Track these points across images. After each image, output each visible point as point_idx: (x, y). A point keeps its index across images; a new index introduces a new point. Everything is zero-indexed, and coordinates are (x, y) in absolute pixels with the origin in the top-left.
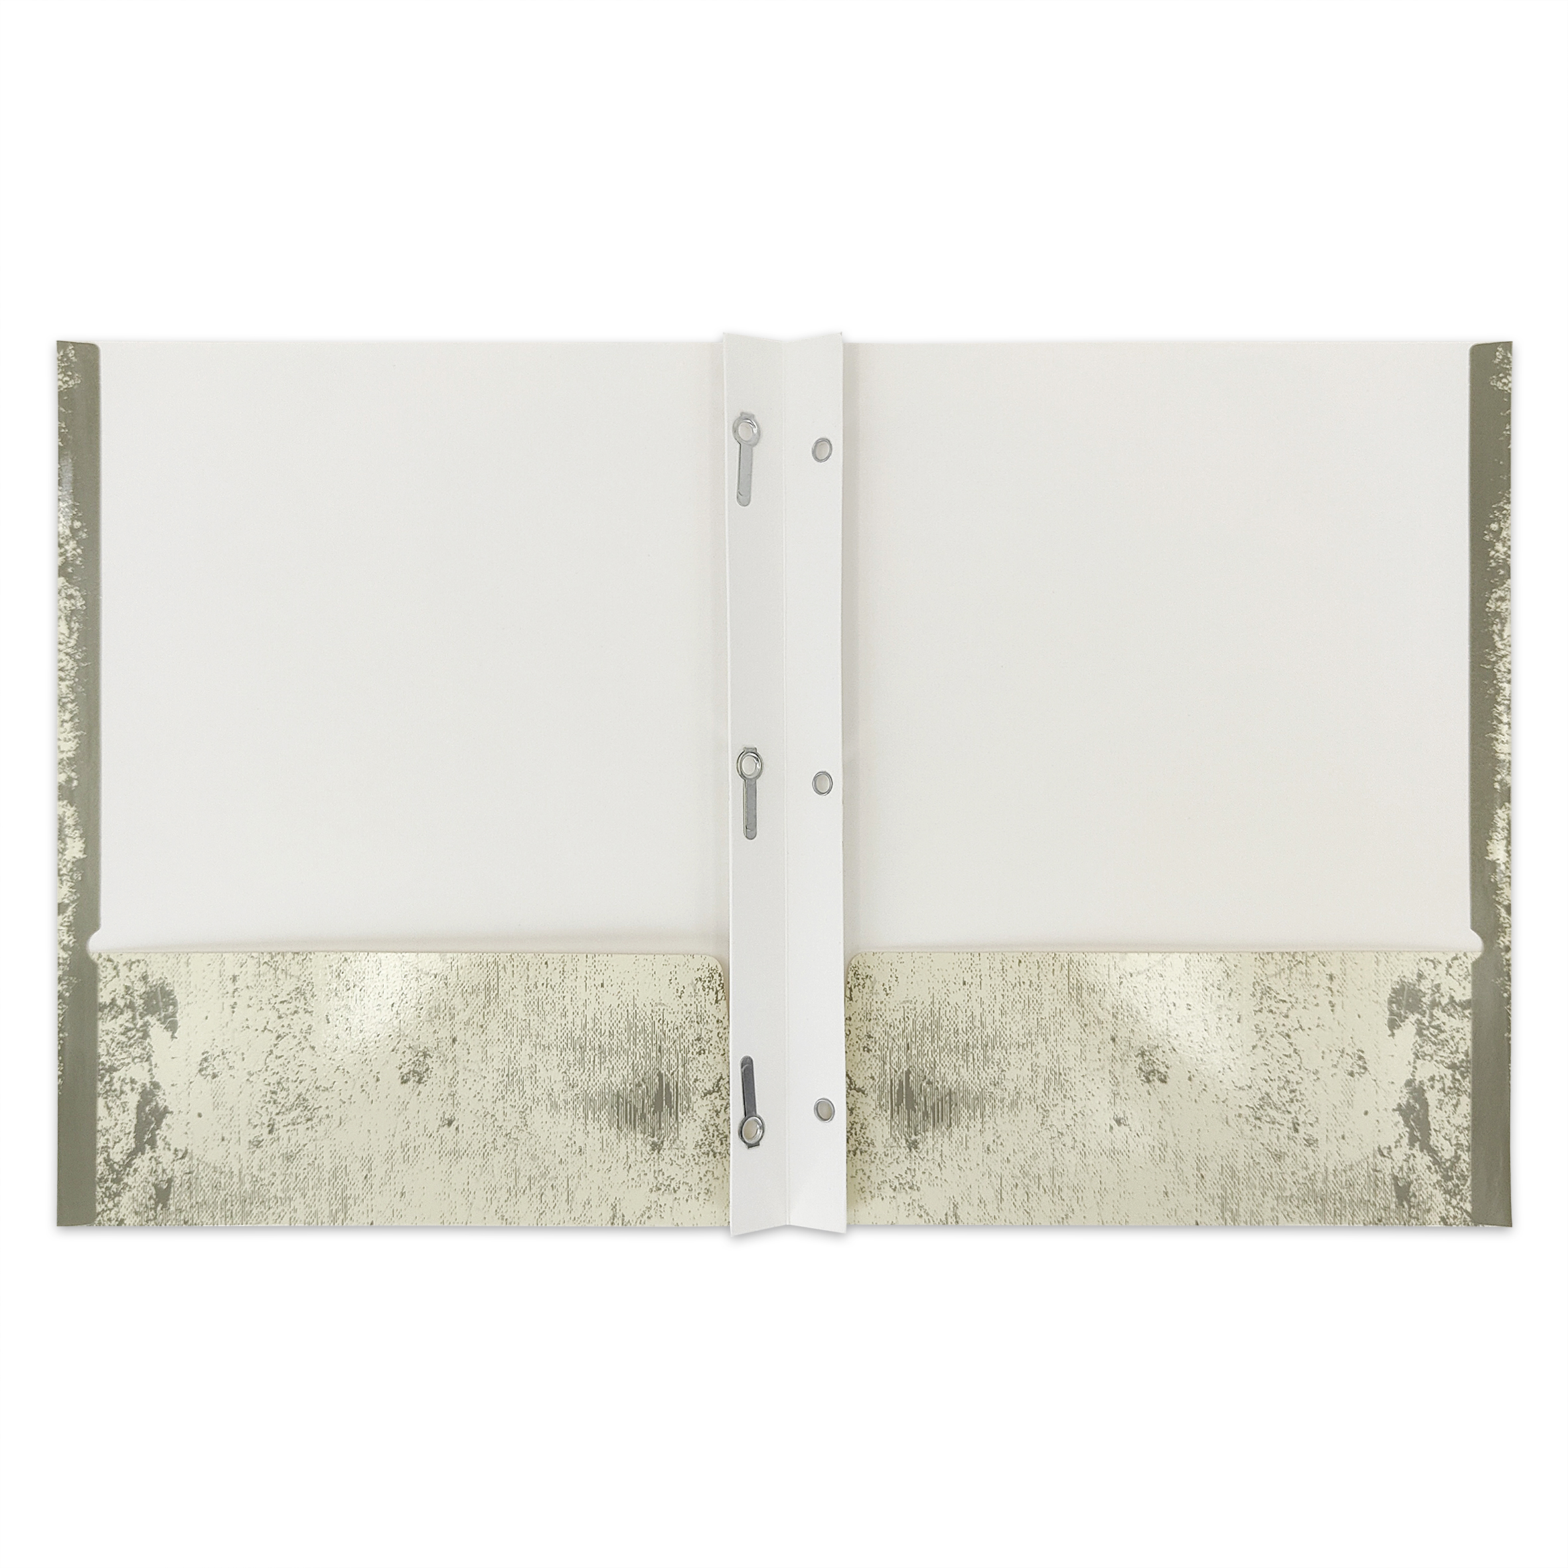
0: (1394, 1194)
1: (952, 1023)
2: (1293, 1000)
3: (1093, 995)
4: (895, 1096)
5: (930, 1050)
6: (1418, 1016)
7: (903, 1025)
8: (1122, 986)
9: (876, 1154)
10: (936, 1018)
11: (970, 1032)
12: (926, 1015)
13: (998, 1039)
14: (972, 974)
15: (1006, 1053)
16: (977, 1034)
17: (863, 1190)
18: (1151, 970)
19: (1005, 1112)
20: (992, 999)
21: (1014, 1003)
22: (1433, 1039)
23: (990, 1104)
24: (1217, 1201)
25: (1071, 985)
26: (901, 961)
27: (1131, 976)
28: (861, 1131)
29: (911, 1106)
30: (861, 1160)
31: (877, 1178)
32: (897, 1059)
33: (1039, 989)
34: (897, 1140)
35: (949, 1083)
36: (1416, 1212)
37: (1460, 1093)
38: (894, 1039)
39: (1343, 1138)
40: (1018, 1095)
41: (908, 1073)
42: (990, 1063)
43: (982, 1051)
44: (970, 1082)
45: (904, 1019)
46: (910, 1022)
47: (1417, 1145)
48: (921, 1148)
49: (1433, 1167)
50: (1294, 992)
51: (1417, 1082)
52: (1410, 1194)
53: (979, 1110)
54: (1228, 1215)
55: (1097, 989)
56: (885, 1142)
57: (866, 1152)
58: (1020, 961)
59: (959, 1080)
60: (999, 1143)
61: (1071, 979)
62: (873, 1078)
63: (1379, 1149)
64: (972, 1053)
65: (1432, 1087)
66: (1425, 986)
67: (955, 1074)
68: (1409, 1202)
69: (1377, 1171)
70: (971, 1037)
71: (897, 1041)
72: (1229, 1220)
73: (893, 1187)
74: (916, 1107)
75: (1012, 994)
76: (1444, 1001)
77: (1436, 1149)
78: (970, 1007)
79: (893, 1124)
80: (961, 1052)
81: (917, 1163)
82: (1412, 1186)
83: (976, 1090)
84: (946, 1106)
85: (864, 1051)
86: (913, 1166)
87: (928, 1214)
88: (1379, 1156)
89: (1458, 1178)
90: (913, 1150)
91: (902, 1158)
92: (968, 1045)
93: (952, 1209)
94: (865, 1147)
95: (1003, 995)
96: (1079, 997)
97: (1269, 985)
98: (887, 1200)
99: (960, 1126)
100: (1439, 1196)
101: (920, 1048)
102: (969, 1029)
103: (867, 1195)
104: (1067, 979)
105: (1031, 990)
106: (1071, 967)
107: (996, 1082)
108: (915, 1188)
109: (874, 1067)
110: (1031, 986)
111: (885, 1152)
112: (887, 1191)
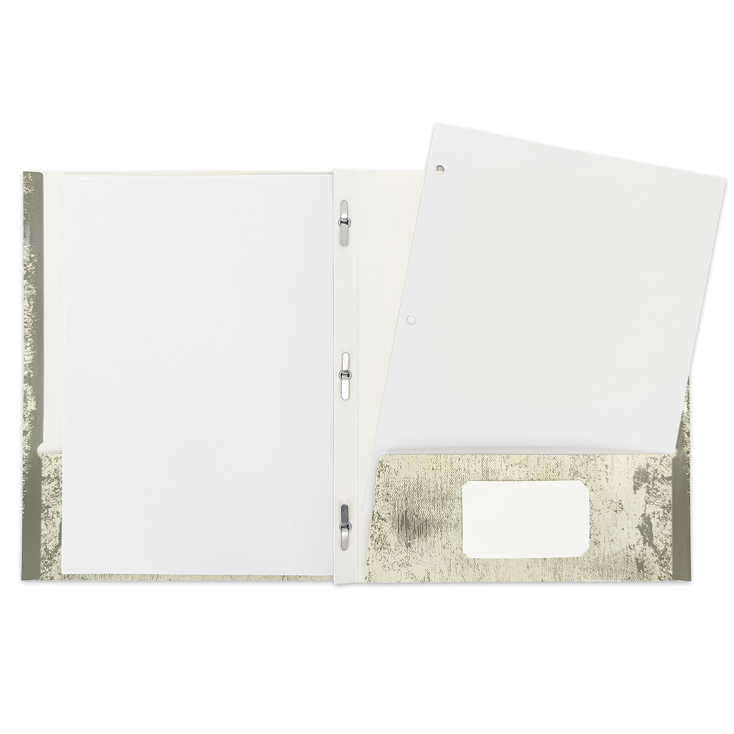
0: (636, 566)
1: (427, 488)
2: (589, 477)
3: (494, 475)
4: (400, 522)
5: (417, 501)
6: (647, 484)
7: (404, 489)
8: (507, 470)
9: (391, 549)
10: (419, 486)
11: (436, 492)
12: (415, 484)
13: (449, 496)
14: (437, 465)
15: (453, 502)
16: (439, 493)
19: (452, 530)
20: (446, 477)
21: (457, 478)
22: (654, 495)
23: (445, 526)
24: (552, 570)
25: (483, 470)
26: (403, 458)
27: (512, 466)
28: (384, 539)
29: (408, 526)
30: (384, 552)
31: (391, 561)
32: (401, 505)
33: (468, 472)
34: (401, 543)
35: (426, 516)
36: (647, 575)
37: (667, 520)
38: (399, 496)
39: (612, 541)
40: (458, 522)
41: (406, 511)
42: (445, 506)
43: (441, 501)
44: (435, 516)
45: (404, 486)
46: (407, 487)
47: (647, 543)
48: (412, 546)
49: (654, 554)
50: (589, 473)
51: (647, 515)
52: (644, 566)
53: (440, 529)
54: (557, 577)
55: (496, 472)
56: (395, 544)
57: (386, 548)
58: (459, 459)
59: (430, 514)
60: (449, 544)
61: (483, 467)
62: (389, 514)
63: (629, 546)
64: (436, 502)
65: (654, 517)
66: (650, 470)
67: (428, 512)
68: (643, 570)
69: (628, 556)
70: (436, 495)
71: (401, 496)
72: (558, 579)
73: (399, 565)
74: (410, 527)
75: (455, 474)
76: (659, 477)
77: (656, 545)
78: (436, 480)
79: (399, 535)
80: (431, 501)
81: (410, 554)
82: (645, 563)
83: (439, 519)
84: (424, 527)
86: (409, 555)
87: (415, 577)
88: (629, 549)
89: (666, 559)
90: (408, 547)
91: (403, 551)
92: (435, 498)
93: (427, 575)
94: (386, 546)
96: (487, 476)
97: (577, 470)
98: (396, 571)
99: (431, 536)
100: (657, 567)
101: (412, 500)
102: (435, 490)
103: (387, 568)
104: (481, 467)
105: (464, 472)
106: (483, 461)
107: (448, 516)
108: (410, 565)
109: (390, 509)
110: (464, 471)
111: (395, 549)
112: (396, 567)
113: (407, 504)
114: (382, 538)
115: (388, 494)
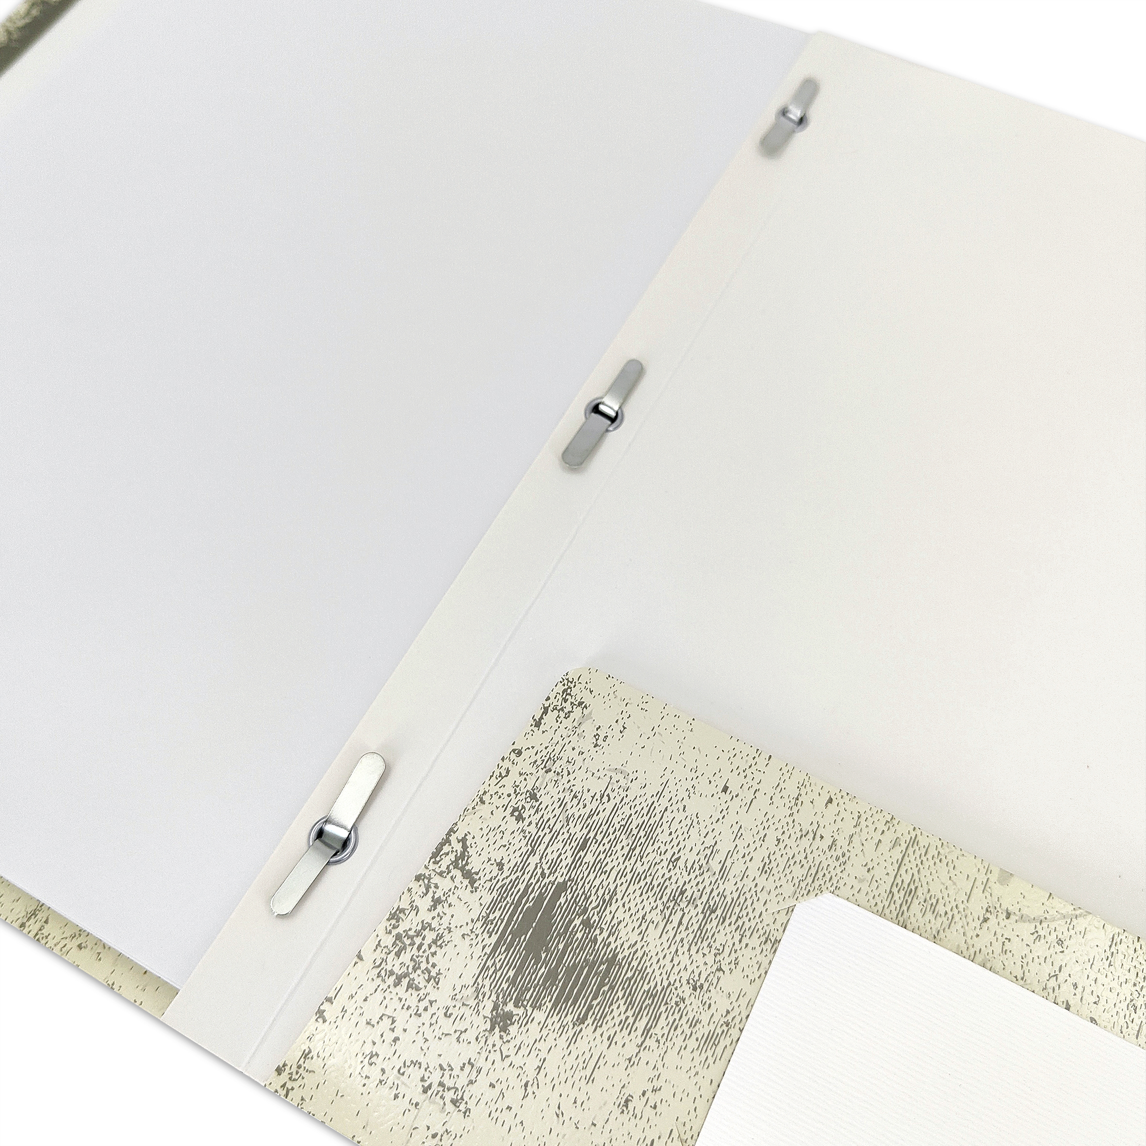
1: (675, 842)
3: (929, 915)
4: (519, 917)
5: (616, 869)
7: (595, 804)
8: (985, 925)
9: (431, 1003)
10: (652, 821)
11: (697, 872)
12: (638, 808)
13: (737, 910)
14: (744, 781)
15: (740, 941)
16: (707, 883)
17: (373, 1060)
19: (689, 1049)
20: (757, 838)
21: (792, 862)
23: (671, 1019)
25: (899, 880)
26: (644, 706)
27: (1007, 917)
28: (430, 947)
30: (400, 999)
31: (407, 1050)
32: (555, 855)
33: (842, 862)
34: (481, 997)
35: (619, 942)
38: (568, 821)
40: (726, 1029)
42: (705, 944)
43: (701, 916)
44: (654, 960)
45: (602, 797)
46: (609, 806)
48: (512, 1035)
53: (645, 1020)
55: (940, 909)
56: (457, 988)
57: (418, 989)
58: (830, 801)
59: (639, 946)
60: (652, 1103)
61: (903, 868)
62: (500, 866)
64: (682, 910)
67: (637, 931)
70: (693, 883)
71: (571, 825)
73: (426, 1084)
74: (543, 956)
75: (794, 845)
78: (716, 833)
79: (490, 963)
80: (665, 899)
81: (490, 1060)
83: (659, 979)
84: (594, 981)
85: (512, 814)
86: (481, 1063)
90: (497, 1030)
91: (471, 1035)
92: (682, 893)
94: (419, 979)
95: (778, 840)
96: (904, 908)
98: (403, 1104)
99: (599, 1030)
101: (602, 856)
102: (696, 866)
103: (375, 1073)
104: (896, 866)
105: (829, 854)
106: (911, 850)
107: (698, 984)
108: (462, 1107)
109: (512, 849)
110: (830, 847)
111: (448, 1008)
112: (412, 1086)
113: (577, 862)
114: (428, 941)
115: (533, 797)
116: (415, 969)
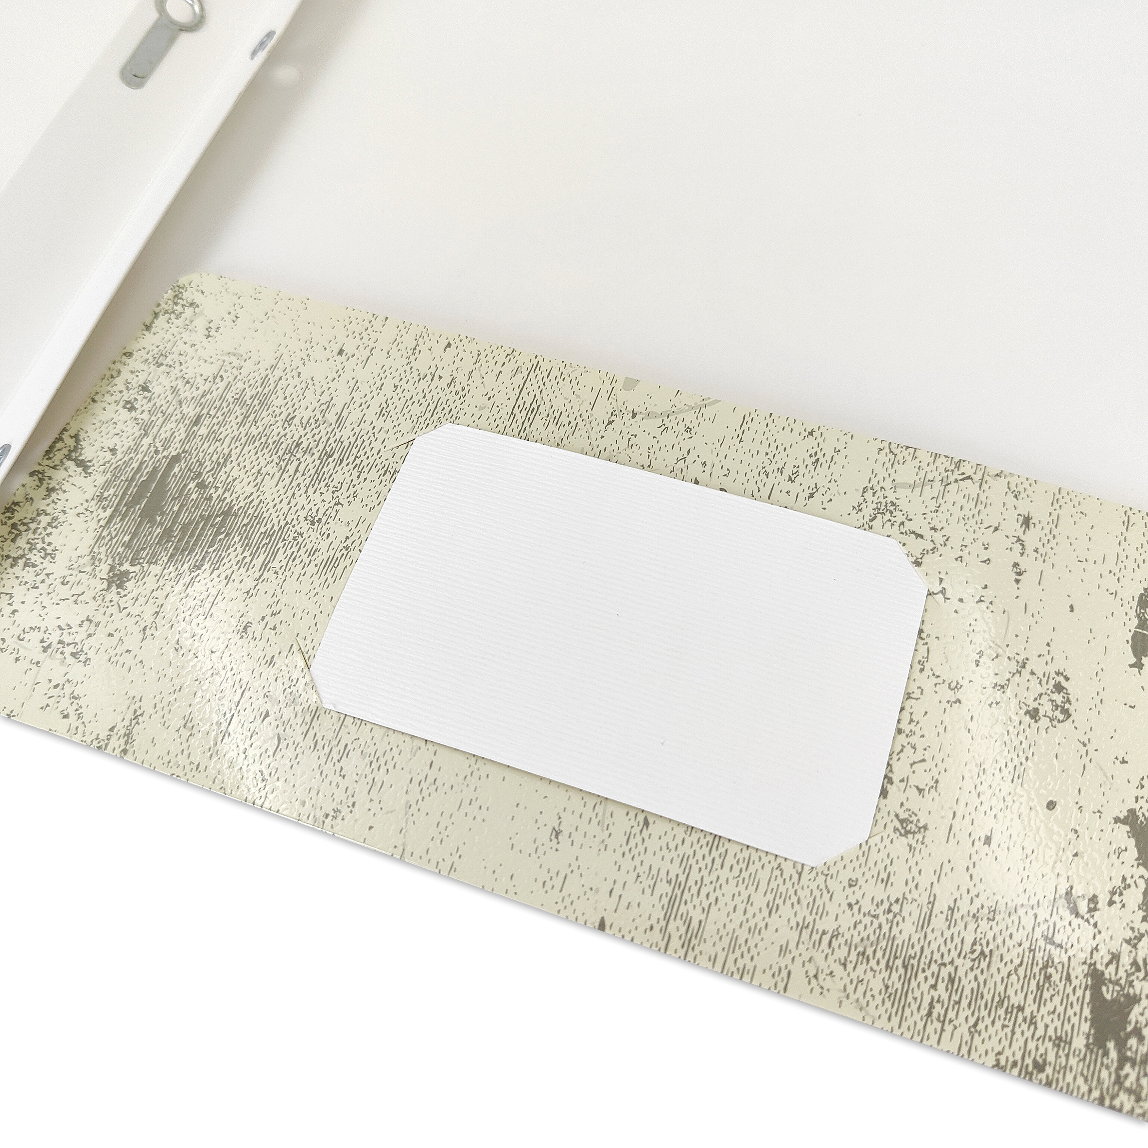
0: (1087, 1012)
1: (290, 404)
2: (938, 537)
3: (552, 427)
4: (133, 490)
5: (231, 436)
7: (208, 386)
9: (48, 575)
10: (266, 391)
11: (313, 426)
12: (252, 382)
13: (354, 451)
14: (360, 343)
15: (358, 477)
16: (323, 433)
18: (672, 417)
19: (308, 575)
20: (374, 387)
21: (409, 403)
23: (289, 552)
24: (663, 888)
25: (520, 402)
26: (257, 296)
27: (633, 417)
29: (151, 513)
31: (26, 618)
32: (168, 434)
33: (461, 395)
34: (96, 562)
35: (234, 495)
36: (1138, 1079)
38: (181, 403)
39: (988, 840)
42: (323, 484)
43: (317, 462)
44: (271, 504)
45: (215, 378)
46: (222, 385)
48: (129, 589)
50: (945, 525)
52: (1129, 1028)
53: (262, 557)
54: (676, 927)
55: (564, 420)
56: (74, 559)
57: (34, 566)
58: (449, 345)
59: (254, 496)
60: (271, 625)
61: (525, 392)
63: (1069, 894)
64: (299, 459)
67: (252, 484)
68: (1121, 1046)
69: (1053, 943)
70: (309, 435)
71: (184, 406)
72: (675, 943)
73: (45, 645)
74: (159, 519)
75: (412, 388)
78: (332, 390)
79: (105, 533)
80: (280, 453)
81: (108, 614)
82: (1136, 1008)
83: (275, 521)
84: (210, 532)
85: (125, 407)
86: (99, 617)
87: (80, 717)
88: (1064, 910)
90: (114, 588)
91: (86, 597)
92: (298, 445)
93: (127, 721)
94: (35, 557)
95: (396, 387)
96: (527, 424)
97: (895, 501)
98: (23, 665)
99: (216, 573)
101: (216, 428)
102: (312, 421)
104: (517, 391)
105: (448, 391)
106: (532, 375)
107: (316, 519)
108: (82, 658)
109: (125, 435)
110: (449, 385)
111: (64, 577)
112: (32, 648)
113: (190, 436)
114: (43, 524)
115: (145, 389)
116: (30, 550)
